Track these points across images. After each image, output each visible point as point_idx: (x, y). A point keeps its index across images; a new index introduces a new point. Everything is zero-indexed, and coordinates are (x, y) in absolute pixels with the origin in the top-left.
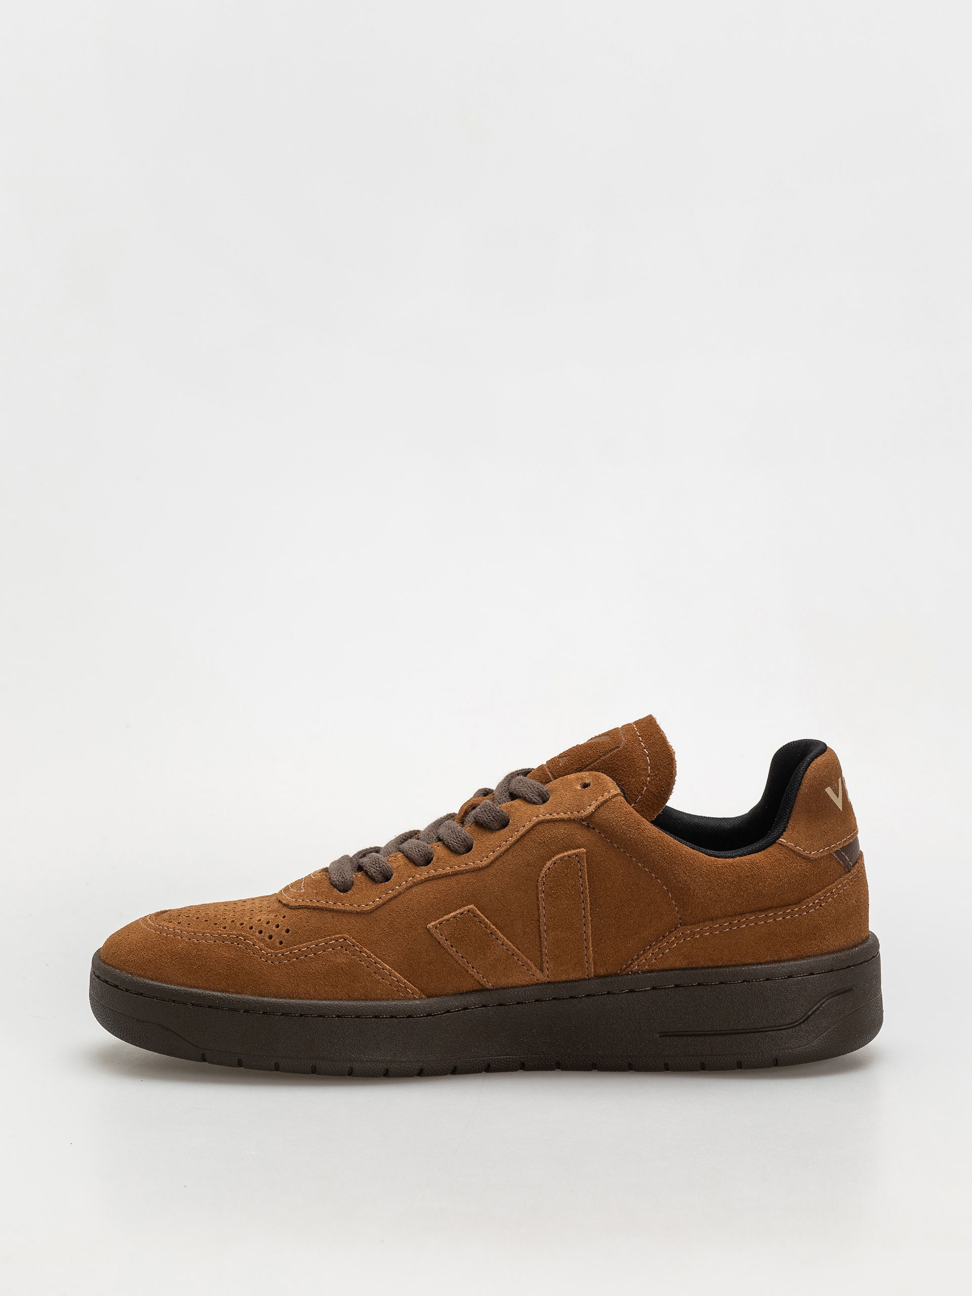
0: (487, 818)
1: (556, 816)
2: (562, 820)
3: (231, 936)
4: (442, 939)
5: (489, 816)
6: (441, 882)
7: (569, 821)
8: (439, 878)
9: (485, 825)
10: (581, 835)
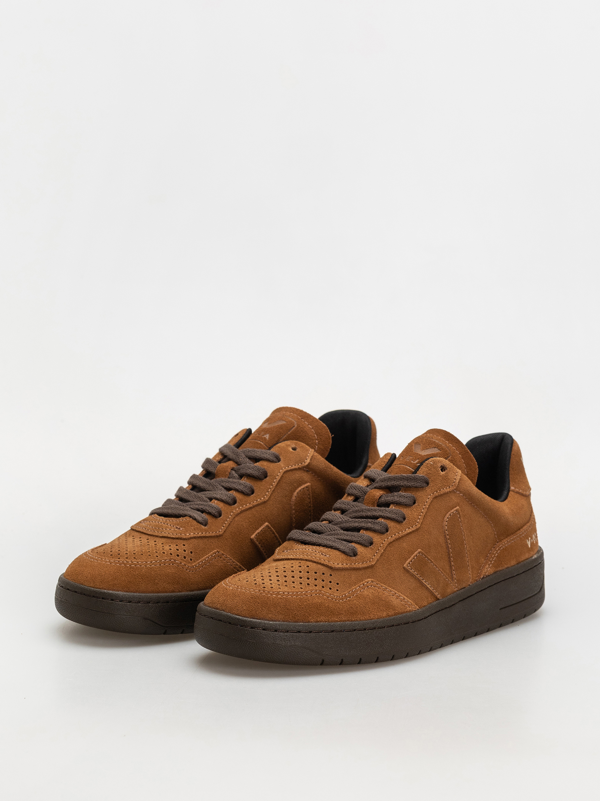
0: (258, 474)
1: (290, 468)
2: (295, 469)
3: (167, 560)
4: (257, 543)
5: (259, 473)
6: (248, 512)
7: (299, 469)
8: (246, 510)
9: (257, 477)
10: (306, 476)
